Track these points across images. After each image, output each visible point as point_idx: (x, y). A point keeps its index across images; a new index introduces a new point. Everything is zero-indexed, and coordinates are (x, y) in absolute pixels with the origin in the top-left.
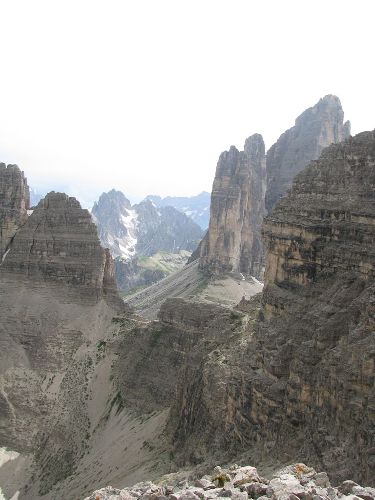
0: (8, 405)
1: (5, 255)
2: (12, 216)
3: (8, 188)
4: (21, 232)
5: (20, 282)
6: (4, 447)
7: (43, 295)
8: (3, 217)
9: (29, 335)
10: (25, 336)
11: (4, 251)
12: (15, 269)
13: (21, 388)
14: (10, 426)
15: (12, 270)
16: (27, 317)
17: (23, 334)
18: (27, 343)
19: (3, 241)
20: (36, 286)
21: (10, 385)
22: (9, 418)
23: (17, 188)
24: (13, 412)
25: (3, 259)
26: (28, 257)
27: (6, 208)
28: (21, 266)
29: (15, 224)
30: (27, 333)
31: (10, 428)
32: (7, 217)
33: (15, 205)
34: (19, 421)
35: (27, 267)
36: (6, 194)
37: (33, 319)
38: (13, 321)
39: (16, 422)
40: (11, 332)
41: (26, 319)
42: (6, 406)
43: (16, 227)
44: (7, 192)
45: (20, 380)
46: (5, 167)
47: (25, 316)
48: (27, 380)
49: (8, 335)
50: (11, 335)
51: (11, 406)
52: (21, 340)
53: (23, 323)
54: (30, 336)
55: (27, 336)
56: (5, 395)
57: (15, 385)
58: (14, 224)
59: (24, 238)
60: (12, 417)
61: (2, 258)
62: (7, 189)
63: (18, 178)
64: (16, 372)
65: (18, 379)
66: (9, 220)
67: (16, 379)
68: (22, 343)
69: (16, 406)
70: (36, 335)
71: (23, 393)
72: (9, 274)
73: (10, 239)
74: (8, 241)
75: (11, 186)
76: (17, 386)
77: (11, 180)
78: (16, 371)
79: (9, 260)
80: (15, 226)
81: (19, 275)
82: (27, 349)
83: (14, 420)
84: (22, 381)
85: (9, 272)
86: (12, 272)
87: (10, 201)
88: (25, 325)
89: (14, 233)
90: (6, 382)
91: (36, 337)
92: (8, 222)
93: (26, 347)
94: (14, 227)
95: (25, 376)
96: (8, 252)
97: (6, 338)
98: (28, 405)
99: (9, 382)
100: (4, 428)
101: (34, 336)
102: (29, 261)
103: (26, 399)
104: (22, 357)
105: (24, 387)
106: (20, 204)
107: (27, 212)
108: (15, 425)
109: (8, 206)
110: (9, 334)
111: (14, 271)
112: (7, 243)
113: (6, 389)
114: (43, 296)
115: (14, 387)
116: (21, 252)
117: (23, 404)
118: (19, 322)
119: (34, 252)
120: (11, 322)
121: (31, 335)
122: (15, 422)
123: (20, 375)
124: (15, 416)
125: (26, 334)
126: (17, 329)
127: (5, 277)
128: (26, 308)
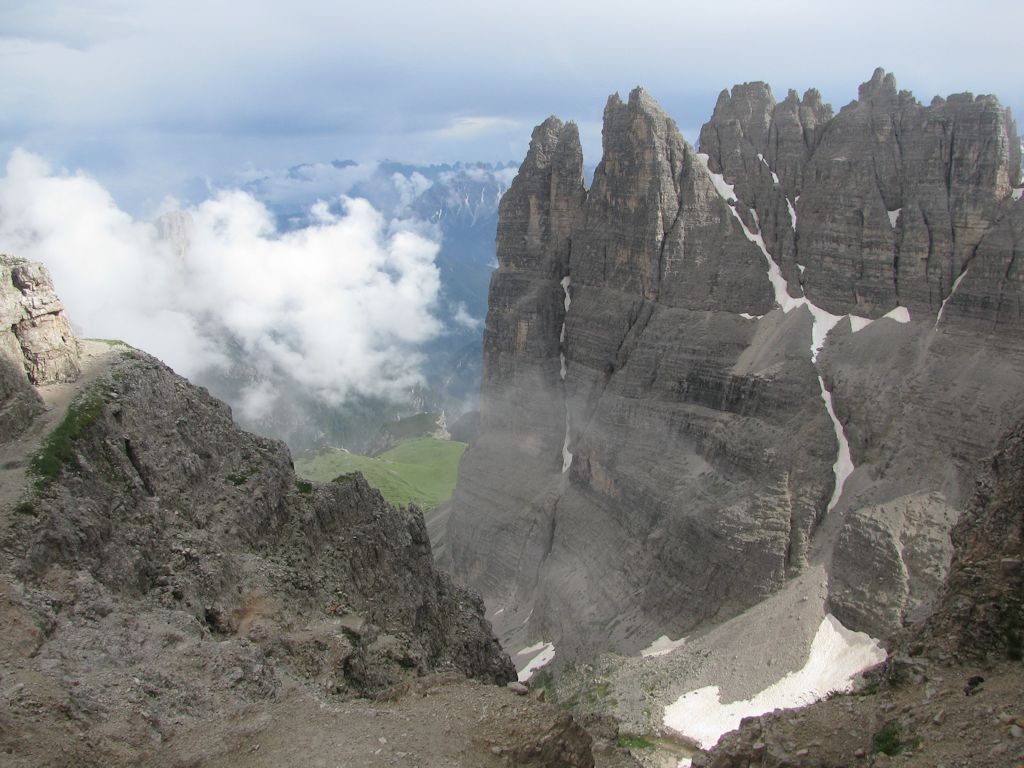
0: (900, 568)
1: (958, 281)
2: (976, 201)
3: (970, 145)
4: (991, 235)
5: (978, 336)
6: (875, 639)
7: (1018, 365)
8: (958, 203)
9: (970, 441)
10: (964, 443)
11: (959, 272)
12: (971, 309)
13: (931, 540)
14: (894, 604)
15: (966, 310)
16: (975, 406)
17: (960, 438)
18: (963, 458)
19: (957, 251)
20: (1007, 346)
21: (912, 532)
22: (896, 590)
23: (990, 142)
24: (905, 581)
25: (954, 288)
26: (1000, 285)
27: (964, 187)
28: (985, 305)
29: (982, 219)
30: (969, 438)
31: (893, 609)
32: (965, 204)
33: (985, 179)
34: (914, 600)
35: (996, 306)
36: (966, 156)
37: (987, 412)
38: (948, 411)
39: (907, 600)
40: (938, 432)
41: (973, 409)
42: (896, 567)
43: (984, 224)
44: (967, 153)
45: (931, 524)
46: (971, 101)
47: (971, 404)
48: (945, 528)
49: (932, 437)
50: (937, 438)
51: (905, 568)
52: (953, 449)
53: (966, 417)
54: (972, 445)
55: (968, 444)
56: (899, 547)
57: (922, 532)
58: (979, 217)
59: (995, 248)
60: (903, 590)
61: (952, 284)
62: (966, 146)
63: (991, 123)
64: (930, 509)
65: (930, 523)
66: (970, 210)
67: (927, 522)
68: (954, 456)
69: (913, 571)
70: (983, 444)
71: (932, 551)
72: (960, 318)
73: (972, 247)
74: (967, 251)
75: (974, 140)
76: (924, 536)
77: (976, 127)
78: (931, 507)
79: (963, 290)
80: (982, 222)
81: (978, 321)
82: (961, 469)
83: (904, 596)
84: (936, 527)
85: (961, 313)
86: (966, 314)
87: (973, 171)
88: (967, 423)
89: (980, 236)
90: (907, 523)
91: (983, 448)
92: (967, 215)
93: (961, 465)
94: (979, 224)
95: (944, 521)
96: (964, 274)
97: (926, 443)
98: (936, 575)
99: (913, 525)
100: (883, 606)
101: (980, 446)
102: (1002, 295)
103: (934, 562)
104: (948, 483)
105: (936, 540)
106: (995, 177)
107: (1012, 192)
108: (903, 605)
109: (968, 182)
110: (935, 435)
111: (969, 312)
112: (964, 256)
113: (903, 536)
114: (1017, 368)
115: (918, 536)
116: (987, 275)
117: (927, 571)
118: (957, 414)
119: (1014, 276)
120: (943, 412)
121: (974, 442)
122: (904, 601)
123: (935, 516)
124: (907, 589)
125: (965, 439)
126: (950, 427)
127: (952, 323)
128: (978, 389)
